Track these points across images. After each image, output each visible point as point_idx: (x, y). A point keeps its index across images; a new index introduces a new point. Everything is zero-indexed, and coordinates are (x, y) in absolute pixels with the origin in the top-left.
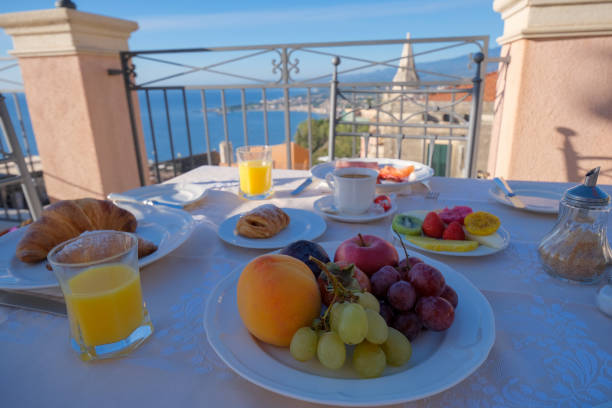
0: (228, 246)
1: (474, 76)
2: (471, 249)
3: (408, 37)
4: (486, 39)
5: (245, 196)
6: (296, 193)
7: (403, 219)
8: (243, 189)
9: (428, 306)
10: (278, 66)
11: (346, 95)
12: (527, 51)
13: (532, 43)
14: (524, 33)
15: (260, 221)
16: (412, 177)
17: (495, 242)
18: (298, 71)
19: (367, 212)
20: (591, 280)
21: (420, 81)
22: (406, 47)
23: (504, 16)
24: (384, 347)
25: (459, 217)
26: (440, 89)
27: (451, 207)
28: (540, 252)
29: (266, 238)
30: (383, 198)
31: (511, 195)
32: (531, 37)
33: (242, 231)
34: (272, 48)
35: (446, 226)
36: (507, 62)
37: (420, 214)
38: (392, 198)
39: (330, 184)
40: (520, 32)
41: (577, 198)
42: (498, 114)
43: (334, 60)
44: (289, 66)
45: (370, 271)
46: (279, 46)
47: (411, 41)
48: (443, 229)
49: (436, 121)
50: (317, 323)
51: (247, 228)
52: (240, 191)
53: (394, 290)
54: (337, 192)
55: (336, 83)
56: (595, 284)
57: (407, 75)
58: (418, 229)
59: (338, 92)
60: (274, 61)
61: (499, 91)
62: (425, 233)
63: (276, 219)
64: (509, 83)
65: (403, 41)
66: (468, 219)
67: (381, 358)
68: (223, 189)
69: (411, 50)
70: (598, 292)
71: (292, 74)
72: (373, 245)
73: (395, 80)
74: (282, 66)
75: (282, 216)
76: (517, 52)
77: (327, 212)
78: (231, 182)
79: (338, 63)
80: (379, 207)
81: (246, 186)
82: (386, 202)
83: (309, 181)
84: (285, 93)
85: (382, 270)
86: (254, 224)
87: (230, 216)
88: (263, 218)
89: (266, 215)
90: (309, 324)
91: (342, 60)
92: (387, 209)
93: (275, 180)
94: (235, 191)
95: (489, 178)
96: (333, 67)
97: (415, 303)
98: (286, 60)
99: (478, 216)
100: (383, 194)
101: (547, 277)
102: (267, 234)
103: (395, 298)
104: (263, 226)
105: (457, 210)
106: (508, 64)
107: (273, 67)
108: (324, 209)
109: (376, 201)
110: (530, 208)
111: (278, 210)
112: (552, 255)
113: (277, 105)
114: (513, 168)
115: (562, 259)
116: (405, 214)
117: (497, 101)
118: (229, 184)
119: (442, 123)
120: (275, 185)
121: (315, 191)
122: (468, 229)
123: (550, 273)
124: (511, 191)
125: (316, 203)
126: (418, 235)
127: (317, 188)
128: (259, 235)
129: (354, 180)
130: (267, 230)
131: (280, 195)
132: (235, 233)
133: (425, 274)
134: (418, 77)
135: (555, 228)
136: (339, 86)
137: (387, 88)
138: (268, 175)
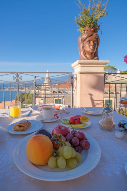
0: (12, 135)
1: (71, 82)
2: (84, 126)
3: (47, 72)
4: (71, 73)
5: (12, 117)
6: (29, 115)
7: (64, 120)
8: (11, 116)
9: (83, 143)
10: (15, 78)
11: (38, 86)
12: (81, 76)
13: (82, 74)
14: (80, 72)
15: (23, 125)
16: (61, 108)
17: (89, 123)
18: (21, 79)
19: (52, 119)
20: (111, 130)
21: (52, 83)
22: (47, 74)
23: (74, 68)
24: (75, 158)
25: (78, 118)
26: (57, 85)
27: (75, 116)
28: (99, 125)
29: (25, 130)
30: (56, 115)
31: (87, 111)
32: (82, 73)
33: (16, 129)
34: (13, 73)
35: (76, 121)
36: (76, 79)
37: (69, 118)
38: (59, 114)
39: (40, 112)
40: (79, 72)
41: (106, 110)
42: (75, 91)
43: (34, 77)
44: (19, 78)
45: (65, 136)
46: (16, 72)
47: (48, 73)
48: (75, 122)
49: (62, 93)
50: (55, 154)
51: (18, 128)
52: (10, 116)
53: (73, 140)
54: (43, 114)
55: (35, 83)
56: (113, 131)
57: (48, 81)
58: (68, 122)
59: (35, 85)
60: (14, 77)
61: (75, 85)
62: (70, 123)
63: (27, 124)
64: (77, 83)
65: (46, 73)
66: (81, 118)
67: (75, 162)
68: (3, 116)
69: (48, 75)
70: (115, 133)
71: (20, 80)
72: (63, 128)
73: (45, 82)
74: (16, 78)
75: (29, 123)
76: (79, 76)
77: (41, 120)
78: (5, 113)
79: (35, 77)
80: (56, 117)
81: (13, 114)
82: (57, 115)
83: (31, 111)
84: (17, 85)
85: (68, 135)
86: (20, 126)
87: (9, 125)
88: (23, 124)
89: (24, 123)
90: (52, 155)
91: (37, 77)
92: (58, 117)
93: (22, 112)
94: (8, 116)
95: (75, 107)
96: (34, 79)
97: (80, 143)
98: (18, 76)
99: (83, 117)
100: (56, 113)
101: (102, 131)
102: (25, 129)
103: (74, 142)
104: (23, 126)
105: (77, 116)
106: (77, 79)
107: (13, 78)
108: (40, 119)
109: (55, 116)
110: (92, 114)
111: (27, 121)
112: (103, 125)
113: (9, 89)
114: (81, 104)
115: (105, 126)
116: (64, 118)
117: (75, 88)
118: (4, 114)
119: (63, 94)
120: (22, 113)
121: (34, 114)
122: (82, 121)
123: (102, 130)
124: (86, 110)
125: (37, 118)
126: (68, 124)
127: (35, 113)
128: (22, 130)
129: (49, 110)
130: (25, 128)
131: (23, 116)
132: (13, 130)
133: (80, 134)
134: (51, 82)
135: (102, 118)
136: (36, 84)
137: (43, 85)
138: (20, 110)
